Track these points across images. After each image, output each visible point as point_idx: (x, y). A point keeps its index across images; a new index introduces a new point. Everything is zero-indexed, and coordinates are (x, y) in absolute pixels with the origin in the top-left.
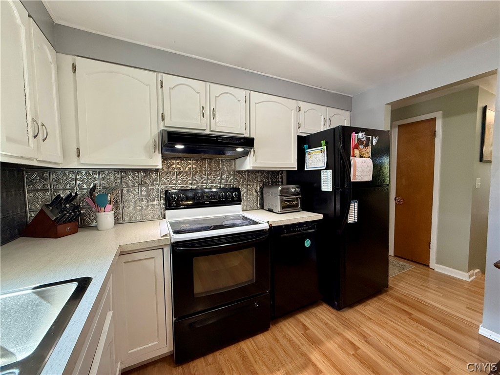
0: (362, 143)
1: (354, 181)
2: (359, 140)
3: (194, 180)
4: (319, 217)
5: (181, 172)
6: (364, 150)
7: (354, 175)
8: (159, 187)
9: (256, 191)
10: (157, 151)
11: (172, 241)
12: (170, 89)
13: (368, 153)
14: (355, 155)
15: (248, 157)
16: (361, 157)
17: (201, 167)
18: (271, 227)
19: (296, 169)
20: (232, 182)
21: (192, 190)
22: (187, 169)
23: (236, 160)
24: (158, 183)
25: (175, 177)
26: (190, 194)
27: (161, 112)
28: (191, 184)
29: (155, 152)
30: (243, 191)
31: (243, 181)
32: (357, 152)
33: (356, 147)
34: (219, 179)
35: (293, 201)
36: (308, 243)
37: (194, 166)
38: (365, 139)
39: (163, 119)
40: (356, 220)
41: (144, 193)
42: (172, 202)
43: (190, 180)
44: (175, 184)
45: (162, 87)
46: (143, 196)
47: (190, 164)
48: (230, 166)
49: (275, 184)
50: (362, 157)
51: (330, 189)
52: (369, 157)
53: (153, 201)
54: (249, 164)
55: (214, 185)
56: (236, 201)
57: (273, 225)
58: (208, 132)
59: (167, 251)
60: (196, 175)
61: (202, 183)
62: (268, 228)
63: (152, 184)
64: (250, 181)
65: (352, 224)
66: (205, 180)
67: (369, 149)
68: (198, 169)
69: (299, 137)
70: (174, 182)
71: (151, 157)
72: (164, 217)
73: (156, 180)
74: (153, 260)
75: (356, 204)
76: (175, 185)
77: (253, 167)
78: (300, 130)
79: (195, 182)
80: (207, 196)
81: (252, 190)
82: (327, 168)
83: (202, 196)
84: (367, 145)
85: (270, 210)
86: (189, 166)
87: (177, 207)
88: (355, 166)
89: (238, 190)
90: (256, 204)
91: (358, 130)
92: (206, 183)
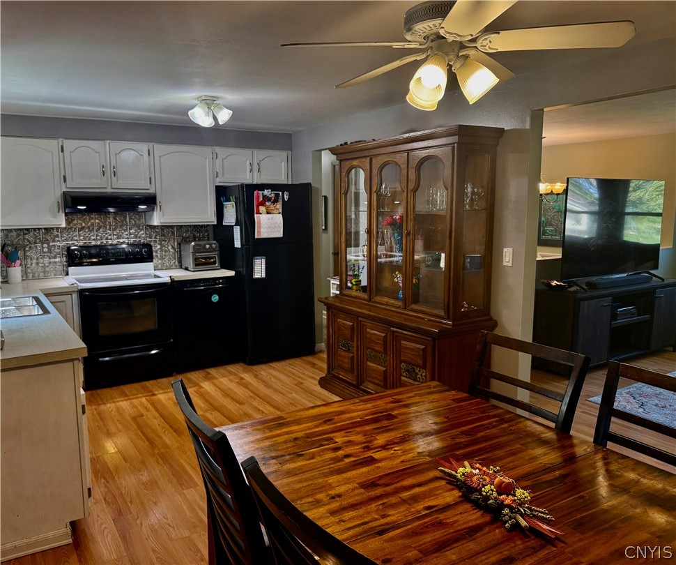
0: (269, 199)
1: (259, 237)
2: (264, 197)
3: (97, 235)
4: (232, 273)
5: (83, 227)
6: (272, 206)
7: (259, 232)
8: (60, 244)
9: (173, 248)
10: (61, 211)
11: (79, 288)
12: (71, 152)
13: (277, 209)
14: (261, 212)
15: (155, 213)
16: (268, 213)
17: (105, 222)
18: (173, 281)
19: (216, 223)
20: (143, 237)
21: (95, 246)
22: (90, 224)
23: (147, 213)
24: (60, 239)
25: (77, 233)
26: (93, 251)
27: (63, 174)
28: (94, 240)
29: (59, 212)
30: (156, 247)
31: (156, 236)
32: (262, 209)
33: (262, 204)
34: (127, 235)
35: (212, 258)
36: (215, 298)
37: (97, 221)
38: (273, 195)
39: (65, 181)
40: (264, 276)
41: (46, 250)
42: (74, 259)
43: (93, 236)
44: (77, 240)
45: (62, 151)
46: (45, 253)
47: (92, 218)
48: (139, 220)
49: (186, 241)
50: (270, 213)
51: (239, 246)
52: (279, 213)
53: (55, 257)
54: (156, 220)
55: (121, 241)
56: (147, 258)
57: (176, 279)
58: (109, 190)
59: (75, 296)
60: (99, 229)
61: (107, 239)
62: (170, 281)
63: (54, 241)
64: (164, 235)
65: (258, 279)
66: (110, 235)
67: (279, 206)
68: (101, 224)
69: (216, 186)
70: (75, 238)
71: (55, 217)
72: (67, 274)
73: (57, 236)
74: (63, 303)
75: (264, 261)
76: (77, 243)
77: (161, 223)
78: (218, 180)
79: (98, 237)
80: (112, 253)
81: (168, 246)
82: (237, 224)
83: (107, 253)
84: (275, 201)
85: (186, 269)
86: (92, 221)
87: (80, 264)
88: (259, 223)
89: (148, 246)
90: (174, 262)
91: (262, 187)
92: (111, 239)
